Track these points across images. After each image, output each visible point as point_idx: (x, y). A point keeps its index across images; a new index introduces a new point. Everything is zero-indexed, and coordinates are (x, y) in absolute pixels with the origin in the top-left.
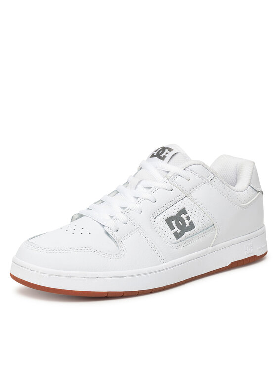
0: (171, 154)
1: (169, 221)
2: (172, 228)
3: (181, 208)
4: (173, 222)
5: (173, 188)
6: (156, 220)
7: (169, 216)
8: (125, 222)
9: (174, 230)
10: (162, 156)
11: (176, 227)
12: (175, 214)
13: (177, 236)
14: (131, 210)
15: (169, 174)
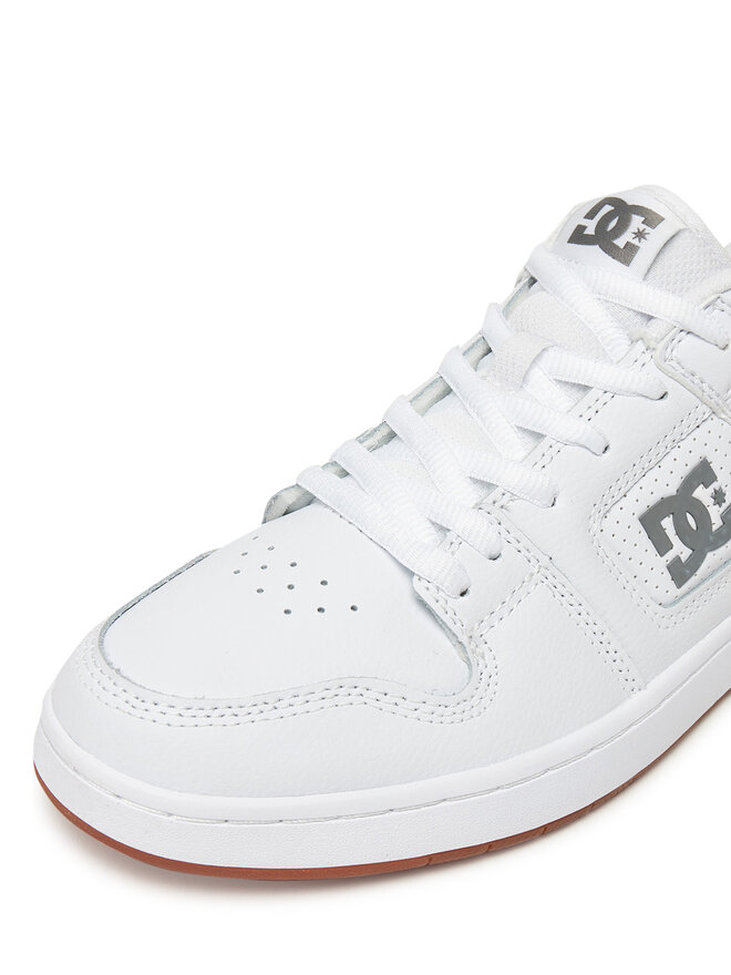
0: (657, 236)
1: (650, 521)
2: (662, 545)
3: (694, 461)
4: (668, 523)
5: (670, 385)
6: (609, 523)
7: (652, 500)
8: (495, 553)
9: (670, 555)
10: (620, 242)
11: (675, 540)
12: (672, 490)
13: (680, 572)
14: (514, 497)
15: (653, 330)
